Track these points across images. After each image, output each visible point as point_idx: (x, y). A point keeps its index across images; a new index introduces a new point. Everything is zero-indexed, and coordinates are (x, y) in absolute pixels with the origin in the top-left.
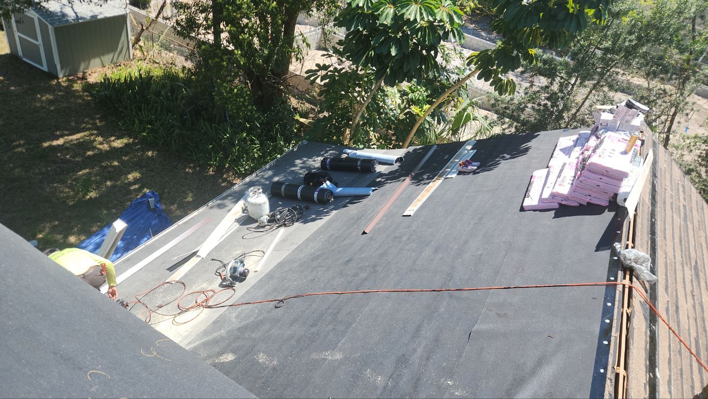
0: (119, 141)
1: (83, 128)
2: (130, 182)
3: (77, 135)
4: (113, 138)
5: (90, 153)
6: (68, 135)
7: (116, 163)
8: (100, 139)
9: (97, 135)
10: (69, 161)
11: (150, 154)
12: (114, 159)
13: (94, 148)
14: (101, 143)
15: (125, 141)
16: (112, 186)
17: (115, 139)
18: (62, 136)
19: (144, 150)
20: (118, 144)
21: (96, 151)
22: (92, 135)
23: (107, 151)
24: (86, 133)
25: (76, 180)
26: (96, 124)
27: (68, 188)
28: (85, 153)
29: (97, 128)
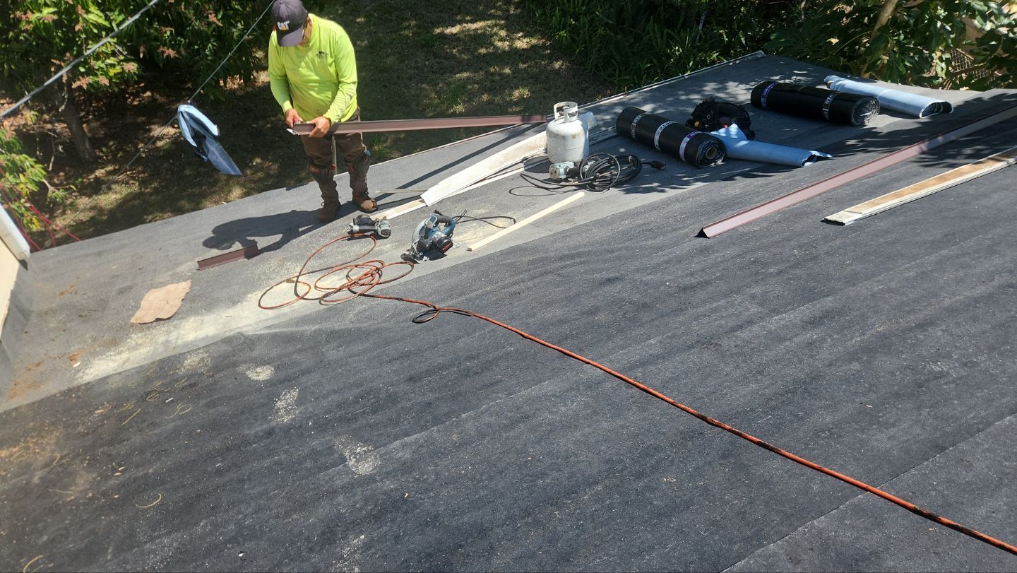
0: (525, 40)
1: (491, 14)
2: (511, 100)
3: (478, 23)
4: (520, 34)
5: (483, 51)
6: (467, 22)
7: (507, 71)
8: (503, 33)
9: (502, 28)
10: (453, 56)
11: (557, 65)
12: (507, 64)
13: (492, 44)
14: (502, 39)
15: (534, 41)
16: (488, 101)
17: (522, 37)
18: (460, 22)
19: (552, 58)
20: (522, 44)
21: (491, 50)
22: (496, 25)
23: (504, 52)
24: (489, 22)
25: (449, 84)
26: (508, 11)
27: (436, 93)
28: (476, 49)
29: (507, 17)
